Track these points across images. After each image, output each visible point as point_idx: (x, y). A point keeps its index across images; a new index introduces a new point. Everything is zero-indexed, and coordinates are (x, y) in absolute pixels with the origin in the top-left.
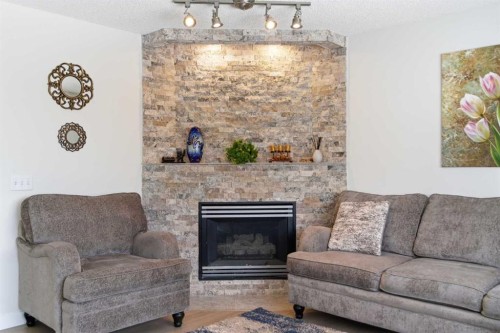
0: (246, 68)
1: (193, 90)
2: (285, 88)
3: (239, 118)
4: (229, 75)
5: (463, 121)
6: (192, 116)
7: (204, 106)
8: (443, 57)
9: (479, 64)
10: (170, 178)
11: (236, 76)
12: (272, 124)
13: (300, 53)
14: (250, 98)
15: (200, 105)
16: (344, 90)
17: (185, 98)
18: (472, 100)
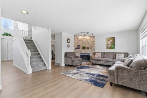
1: (78, 41)
2: (88, 41)
3: (83, 44)
4: (82, 39)
5: (108, 45)
7: (80, 43)
8: (106, 38)
9: (110, 39)
10: (77, 50)
12: (87, 45)
14: (85, 42)
16: (95, 41)
18: (109, 43)
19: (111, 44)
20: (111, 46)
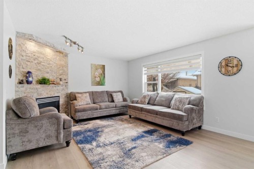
0: (41, 53)
1: (25, 57)
2: (51, 62)
3: (39, 70)
4: (37, 54)
5: (96, 77)
6: (24, 67)
7: (29, 63)
8: (91, 64)
9: (98, 67)
10: (26, 90)
11: (39, 55)
12: (48, 73)
13: (54, 53)
14: (42, 63)
15: (27, 63)
16: (68, 66)
17: (22, 59)
18: (97, 74)
19: (100, 77)
20: (101, 80)
